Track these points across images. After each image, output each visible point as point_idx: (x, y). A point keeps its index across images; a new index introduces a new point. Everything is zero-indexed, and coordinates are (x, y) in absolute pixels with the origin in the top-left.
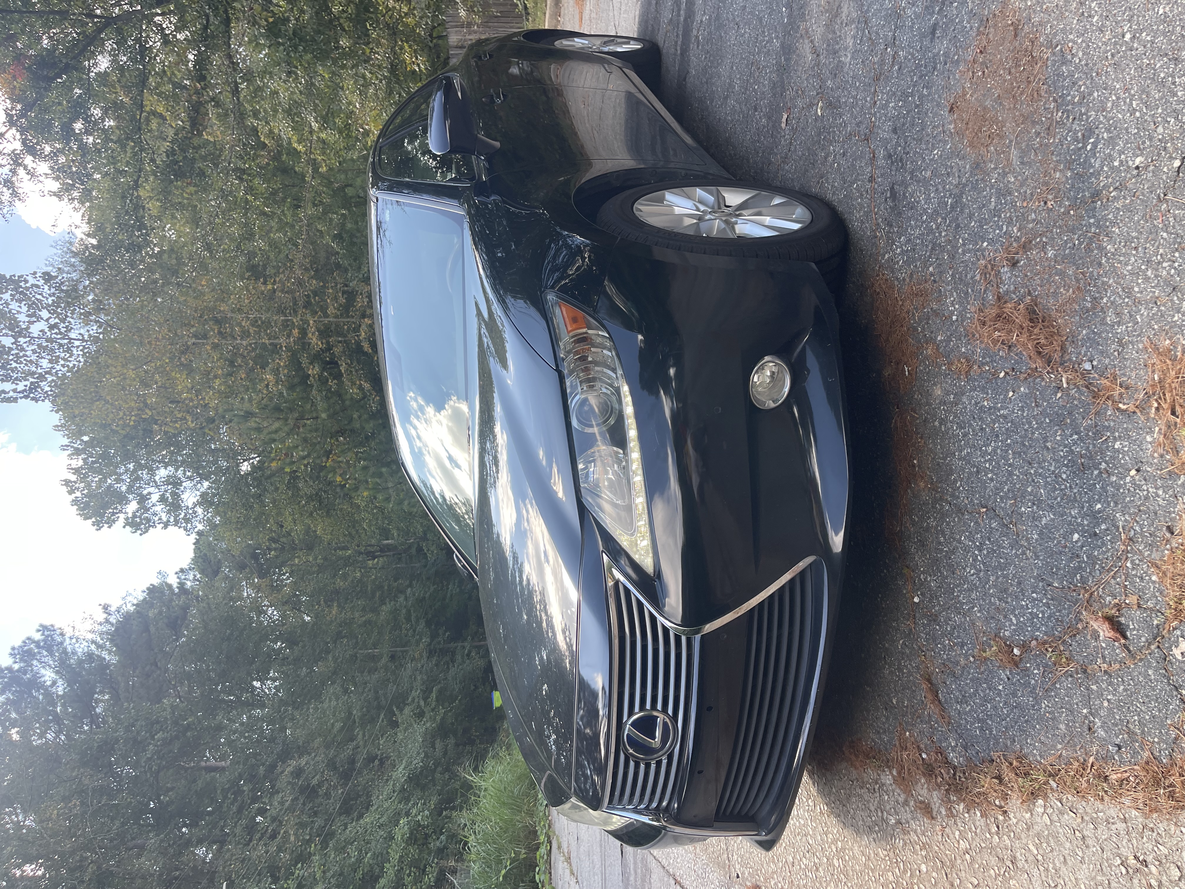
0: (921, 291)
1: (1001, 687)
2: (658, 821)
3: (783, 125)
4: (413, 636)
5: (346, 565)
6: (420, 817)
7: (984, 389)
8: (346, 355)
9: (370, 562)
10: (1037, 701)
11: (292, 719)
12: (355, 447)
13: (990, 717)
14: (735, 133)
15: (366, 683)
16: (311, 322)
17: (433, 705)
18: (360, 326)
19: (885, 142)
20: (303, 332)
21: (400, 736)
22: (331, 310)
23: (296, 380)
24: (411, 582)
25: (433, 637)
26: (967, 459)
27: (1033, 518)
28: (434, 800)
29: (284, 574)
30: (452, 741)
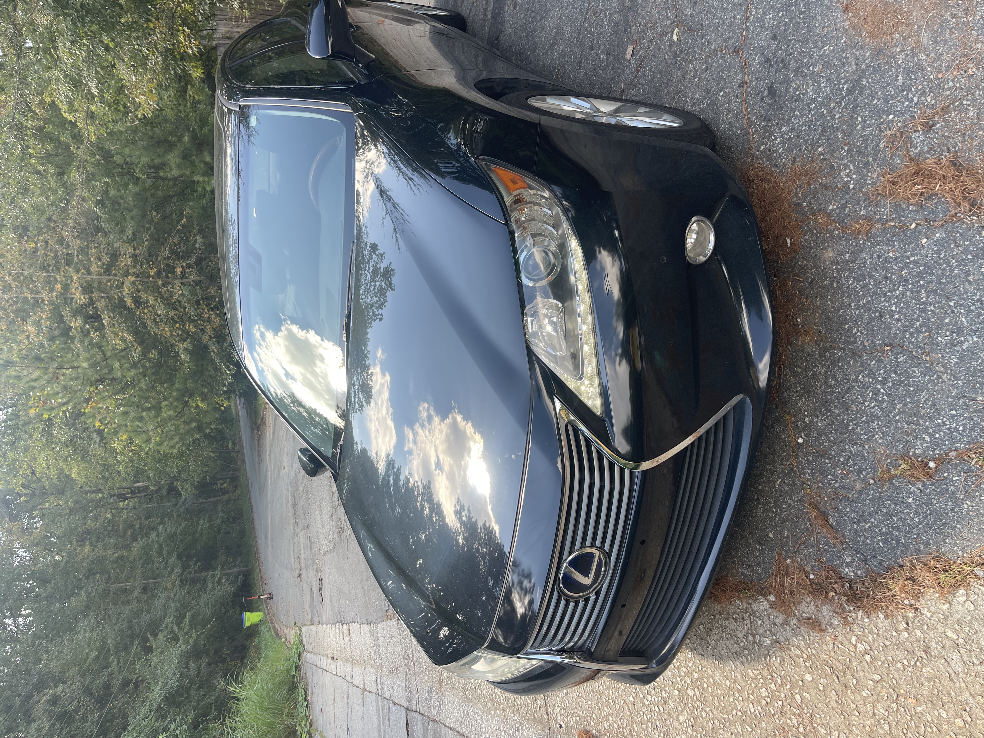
0: (806, 171)
1: (910, 500)
2: (572, 658)
3: (628, 56)
4: (166, 568)
5: (97, 507)
6: (178, 732)
7: (889, 243)
8: (108, 310)
9: (121, 504)
10: (958, 503)
11: (47, 651)
12: (115, 394)
13: (897, 528)
14: (564, 73)
15: (120, 614)
16: (75, 278)
17: (186, 629)
18: (123, 283)
19: (761, 51)
20: (66, 287)
21: (155, 660)
22: (94, 268)
23: (57, 333)
24: (162, 519)
25: (185, 567)
26: (867, 308)
27: (952, 345)
28: (191, 716)
29: (34, 518)
30: (205, 660)
